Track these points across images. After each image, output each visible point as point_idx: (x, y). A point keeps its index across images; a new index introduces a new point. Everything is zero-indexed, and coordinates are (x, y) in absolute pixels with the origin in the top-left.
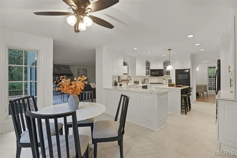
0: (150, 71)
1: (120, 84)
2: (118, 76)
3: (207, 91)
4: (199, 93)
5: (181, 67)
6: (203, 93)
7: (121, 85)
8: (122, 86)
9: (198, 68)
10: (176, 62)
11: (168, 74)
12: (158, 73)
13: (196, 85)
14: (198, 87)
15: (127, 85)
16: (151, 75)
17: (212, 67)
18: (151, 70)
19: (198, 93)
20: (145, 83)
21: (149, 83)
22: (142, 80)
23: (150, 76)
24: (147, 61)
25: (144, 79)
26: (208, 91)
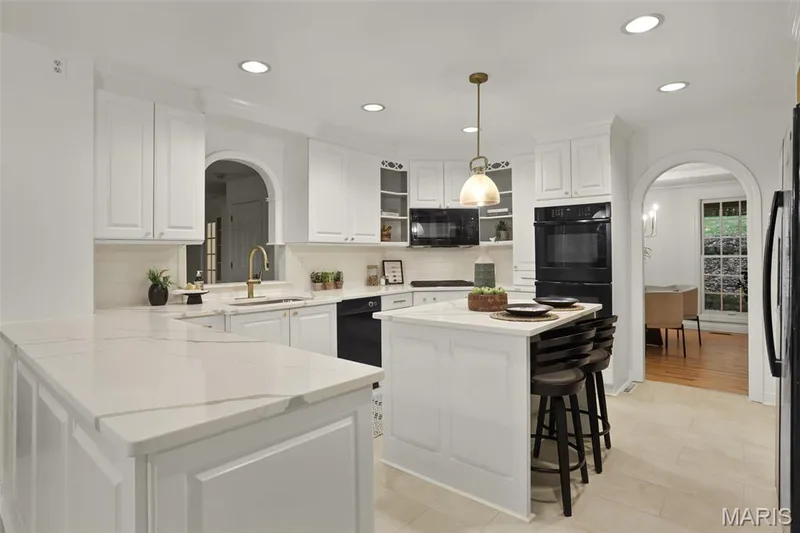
0: (408, 218)
1: (190, 295)
2: (189, 248)
3: (697, 319)
4: (663, 331)
5: (561, 193)
6: (682, 328)
7: (195, 299)
8: (200, 302)
9: (656, 207)
10: (537, 165)
11: (503, 233)
12: (450, 229)
13: (646, 288)
14: (653, 300)
15: (251, 295)
16: (417, 241)
17: (721, 202)
18: (413, 211)
19: (658, 330)
20: (383, 281)
21: (408, 281)
22: (369, 267)
23: (407, 244)
24: (391, 165)
25: (378, 263)
26: (705, 315)
